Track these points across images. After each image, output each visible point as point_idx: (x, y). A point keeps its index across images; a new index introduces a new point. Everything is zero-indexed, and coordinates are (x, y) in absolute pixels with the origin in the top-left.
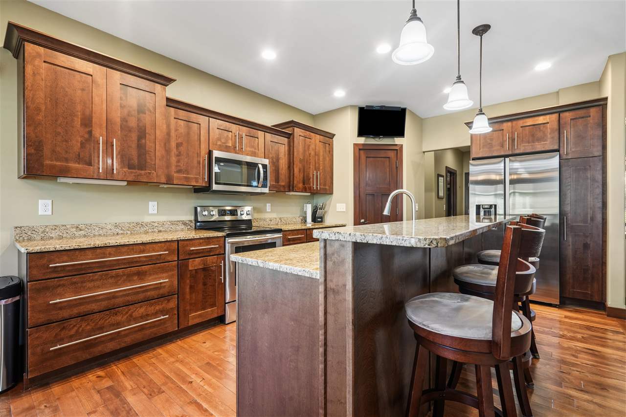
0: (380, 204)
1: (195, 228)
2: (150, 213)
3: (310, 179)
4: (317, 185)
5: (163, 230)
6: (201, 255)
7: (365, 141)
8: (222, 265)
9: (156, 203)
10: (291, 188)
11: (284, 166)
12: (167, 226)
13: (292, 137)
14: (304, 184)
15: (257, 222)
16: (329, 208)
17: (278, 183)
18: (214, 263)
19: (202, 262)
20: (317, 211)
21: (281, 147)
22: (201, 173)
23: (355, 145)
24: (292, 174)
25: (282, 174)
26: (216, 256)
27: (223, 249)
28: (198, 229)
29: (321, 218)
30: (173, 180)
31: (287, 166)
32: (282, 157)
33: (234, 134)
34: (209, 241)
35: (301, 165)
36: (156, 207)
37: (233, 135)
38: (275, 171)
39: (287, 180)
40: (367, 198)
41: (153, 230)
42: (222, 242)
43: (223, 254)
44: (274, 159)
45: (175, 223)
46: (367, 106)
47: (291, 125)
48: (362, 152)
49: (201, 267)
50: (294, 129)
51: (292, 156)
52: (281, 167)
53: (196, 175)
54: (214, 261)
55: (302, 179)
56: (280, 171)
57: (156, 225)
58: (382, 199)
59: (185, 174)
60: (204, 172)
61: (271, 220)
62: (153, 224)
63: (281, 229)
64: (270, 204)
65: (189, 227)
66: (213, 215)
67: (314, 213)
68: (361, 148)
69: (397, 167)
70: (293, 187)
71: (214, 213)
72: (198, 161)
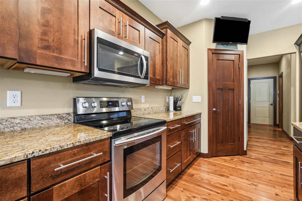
0: (228, 97)
1: (74, 122)
2: (8, 106)
3: (177, 75)
4: (182, 81)
5: (29, 127)
6: (75, 173)
7: (216, 47)
8: (108, 177)
9: (19, 93)
10: (164, 82)
11: (159, 62)
12: (35, 122)
13: (165, 37)
14: (173, 79)
15: (135, 112)
16: (186, 99)
17: (155, 77)
18: (96, 178)
19: (77, 183)
20: (177, 102)
21: (157, 45)
22: (79, 56)
23: (209, 50)
24: (165, 69)
25: (157, 69)
26: (99, 167)
27: (108, 154)
28: (77, 123)
29: (180, 107)
30: (35, 59)
31: (161, 62)
32: (157, 53)
33: (118, 19)
34: (89, 148)
35: (171, 62)
36: (19, 99)
37: (117, 21)
38: (152, 65)
39: (161, 75)
40: (218, 91)
41: (12, 129)
42: (107, 146)
43: (109, 161)
44: (152, 55)
45: (46, 117)
46: (222, 17)
47: (165, 26)
48: (214, 55)
49: (75, 191)
50: (167, 31)
51: (165, 54)
52: (157, 63)
53: (72, 56)
54: (97, 174)
55: (172, 75)
56: (156, 67)
57: (18, 121)
58: (228, 92)
59: (57, 54)
60: (83, 53)
61: (145, 110)
62: (13, 120)
63: (166, 121)
64: (144, 96)
65: (66, 121)
66: (95, 107)
67: (175, 103)
68: (214, 52)
69: (239, 68)
70: (166, 81)
71: (96, 104)
72: (75, 40)
